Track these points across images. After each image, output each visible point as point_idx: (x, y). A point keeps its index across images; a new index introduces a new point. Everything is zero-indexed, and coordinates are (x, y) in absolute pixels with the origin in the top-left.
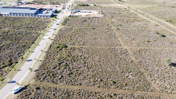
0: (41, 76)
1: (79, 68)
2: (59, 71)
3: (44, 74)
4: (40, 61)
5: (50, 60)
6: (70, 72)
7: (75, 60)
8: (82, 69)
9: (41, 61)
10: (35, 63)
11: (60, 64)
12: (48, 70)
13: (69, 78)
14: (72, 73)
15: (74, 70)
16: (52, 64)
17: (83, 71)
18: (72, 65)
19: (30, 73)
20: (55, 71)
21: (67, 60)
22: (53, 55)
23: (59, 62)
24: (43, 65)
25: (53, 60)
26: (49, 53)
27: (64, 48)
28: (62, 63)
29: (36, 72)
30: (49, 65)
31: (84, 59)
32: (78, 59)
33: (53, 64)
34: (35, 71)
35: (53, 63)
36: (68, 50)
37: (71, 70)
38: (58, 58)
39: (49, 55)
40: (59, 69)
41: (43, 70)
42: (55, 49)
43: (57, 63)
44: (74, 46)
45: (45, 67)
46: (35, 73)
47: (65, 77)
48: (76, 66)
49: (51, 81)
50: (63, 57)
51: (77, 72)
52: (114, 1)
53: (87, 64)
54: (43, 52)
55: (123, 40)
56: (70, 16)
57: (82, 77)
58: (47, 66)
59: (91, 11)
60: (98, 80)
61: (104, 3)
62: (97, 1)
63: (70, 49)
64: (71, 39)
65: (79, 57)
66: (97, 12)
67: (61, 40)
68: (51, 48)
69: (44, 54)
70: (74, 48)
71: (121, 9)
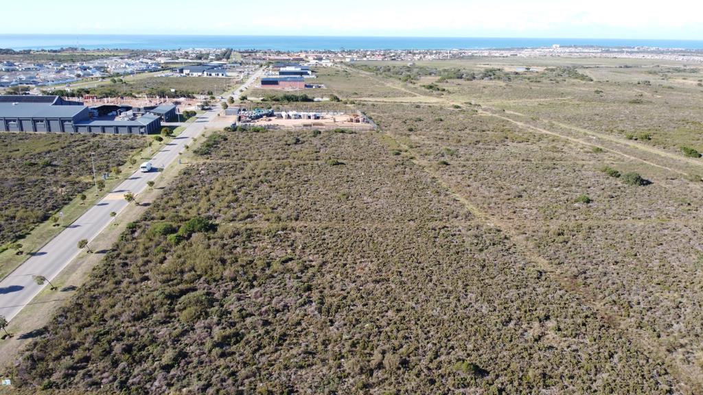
0: (58, 358)
1: (278, 311)
2: (163, 331)
3: (75, 347)
4: (65, 290)
5: (124, 284)
6: (229, 331)
7: (255, 278)
8: (293, 316)
9: (73, 288)
10: (38, 301)
11: (172, 298)
12: (101, 329)
13: (222, 362)
14: (238, 337)
15: (249, 320)
16: (128, 301)
17: (299, 323)
18: (239, 299)
20: (141, 332)
21: (215, 280)
22: (140, 261)
23: (168, 290)
24: (80, 305)
25: (135, 283)
26: (123, 255)
27: (200, 231)
28: (183, 292)
29: (30, 340)
30: (113, 306)
31: (302, 272)
32: (268, 272)
33: (133, 298)
34: (25, 337)
35: (137, 295)
36: (222, 238)
37: (233, 325)
38: (163, 273)
39: (117, 262)
40: (165, 322)
41: (74, 330)
42: (157, 238)
43: (156, 293)
45: (88, 316)
46: (22, 348)
47: (195, 360)
48: (261, 305)
49: (115, 379)
50: (193, 269)
51: (267, 332)
52: (409, 89)
53: (315, 295)
54: (90, 251)
55: (473, 198)
56: (234, 129)
57: (294, 352)
58: (101, 308)
59: (323, 114)
60: (385, 362)
61: (371, 96)
62: (345, 90)
63: (230, 237)
64: (237, 200)
65: (276, 266)
66: (348, 117)
67: (186, 205)
68: (136, 235)
69: (96, 259)
70: (251, 230)
71: (441, 108)
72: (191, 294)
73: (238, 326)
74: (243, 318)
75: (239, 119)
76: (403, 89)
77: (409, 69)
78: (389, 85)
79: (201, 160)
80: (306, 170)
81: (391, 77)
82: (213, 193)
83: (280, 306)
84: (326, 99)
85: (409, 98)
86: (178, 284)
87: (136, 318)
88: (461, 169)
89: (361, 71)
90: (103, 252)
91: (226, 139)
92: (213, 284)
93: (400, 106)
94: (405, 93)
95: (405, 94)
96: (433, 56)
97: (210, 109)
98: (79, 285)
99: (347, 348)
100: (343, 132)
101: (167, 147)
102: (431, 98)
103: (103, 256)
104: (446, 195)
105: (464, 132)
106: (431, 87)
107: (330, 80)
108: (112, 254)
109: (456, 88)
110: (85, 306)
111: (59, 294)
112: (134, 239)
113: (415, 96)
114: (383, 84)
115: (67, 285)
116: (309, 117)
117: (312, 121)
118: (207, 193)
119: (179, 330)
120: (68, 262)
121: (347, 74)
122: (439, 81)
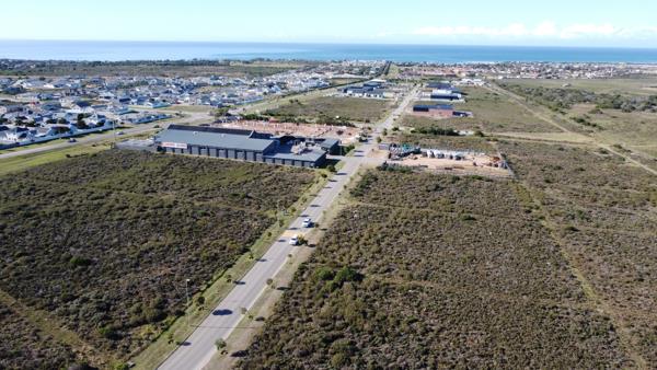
4: (258, 320)
5: (295, 322)
7: (387, 335)
9: (263, 319)
11: (328, 341)
12: (281, 360)
16: (298, 338)
19: (218, 359)
21: (357, 330)
22: (307, 303)
23: (325, 334)
24: (267, 335)
25: (303, 322)
26: (295, 294)
27: (349, 280)
28: (335, 338)
29: (237, 358)
34: (235, 355)
35: (303, 335)
36: (365, 289)
38: (322, 318)
39: (292, 300)
41: (264, 357)
42: (318, 283)
43: (316, 336)
44: (387, 280)
45: (272, 346)
46: (233, 364)
50: (342, 318)
52: (558, 121)
54: (273, 287)
55: (591, 276)
56: (385, 167)
58: (281, 342)
59: (465, 154)
61: (515, 130)
62: (491, 121)
64: (379, 252)
65: (404, 326)
66: (487, 160)
67: (341, 251)
68: (304, 276)
69: (277, 295)
70: (388, 284)
71: (586, 153)
72: (340, 341)
75: (390, 156)
76: (551, 121)
77: (563, 93)
78: (537, 114)
79: (356, 203)
80: (440, 223)
81: (541, 104)
82: (362, 240)
84: (471, 133)
85: (555, 134)
86: (332, 329)
87: (303, 355)
88: (588, 238)
89: (511, 94)
90: (282, 289)
91: (376, 179)
92: (356, 335)
93: (542, 147)
94: (552, 127)
95: (551, 129)
96: (594, 74)
97: (366, 141)
100: (480, 178)
101: (330, 184)
102: (579, 135)
103: (282, 292)
104: (565, 269)
105: (603, 188)
106: (582, 121)
107: (479, 106)
108: (288, 292)
109: (609, 122)
111: (254, 322)
112: (303, 280)
113: (562, 132)
114: (531, 114)
115: (259, 316)
116: (451, 157)
117: (454, 162)
118: (358, 240)
120: (259, 295)
121: (497, 98)
122: (593, 112)
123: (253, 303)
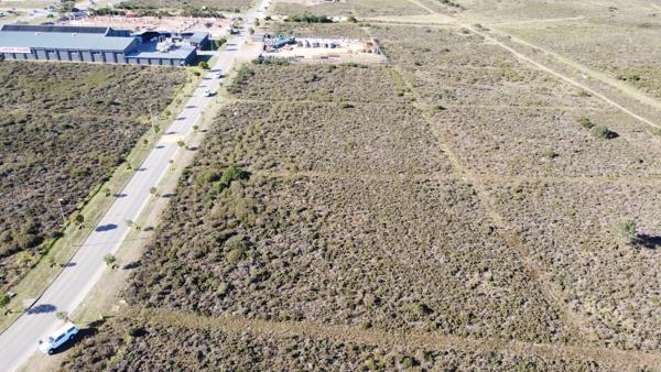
1: (294, 255)
2: (217, 268)
4: (146, 230)
5: (186, 227)
6: (261, 271)
7: (278, 225)
8: (305, 259)
9: (151, 228)
10: (129, 239)
11: (221, 240)
12: (176, 265)
14: (267, 275)
15: (274, 261)
16: (191, 242)
17: (308, 266)
18: (267, 244)
20: (203, 267)
21: (250, 227)
22: (196, 206)
23: (218, 235)
24: (159, 244)
26: (182, 200)
27: (237, 179)
28: (228, 236)
30: (181, 246)
31: (313, 221)
32: (288, 220)
33: (194, 240)
35: (196, 238)
36: (254, 186)
37: (263, 265)
38: (213, 219)
39: (179, 207)
40: (218, 261)
42: (205, 186)
43: (210, 237)
44: (274, 175)
45: (166, 253)
47: (239, 291)
48: (283, 250)
49: (190, 303)
50: (233, 216)
51: (287, 272)
53: (321, 243)
54: (158, 196)
55: (457, 150)
56: (260, 61)
57: (305, 288)
58: (174, 248)
59: (340, 41)
60: (365, 300)
63: (261, 186)
64: (264, 147)
65: (294, 215)
66: (361, 46)
67: (225, 151)
68: (190, 180)
69: (163, 203)
70: (275, 179)
71: (450, 34)
72: (234, 238)
73: (267, 266)
74: (270, 259)
75: (265, 49)
76: (418, 3)
79: (234, 100)
80: (320, 114)
83: (296, 251)
86: (224, 229)
87: (198, 257)
90: (167, 196)
91: (253, 74)
92: (249, 230)
93: (411, 30)
97: (238, 33)
98: (155, 226)
99: (341, 286)
101: (204, 82)
103: (168, 199)
104: (435, 145)
108: (174, 198)
110: (162, 245)
111: (143, 234)
112: (188, 184)
115: (147, 225)
117: (329, 50)
119: (227, 268)
120: (144, 205)
123: (139, 213)
